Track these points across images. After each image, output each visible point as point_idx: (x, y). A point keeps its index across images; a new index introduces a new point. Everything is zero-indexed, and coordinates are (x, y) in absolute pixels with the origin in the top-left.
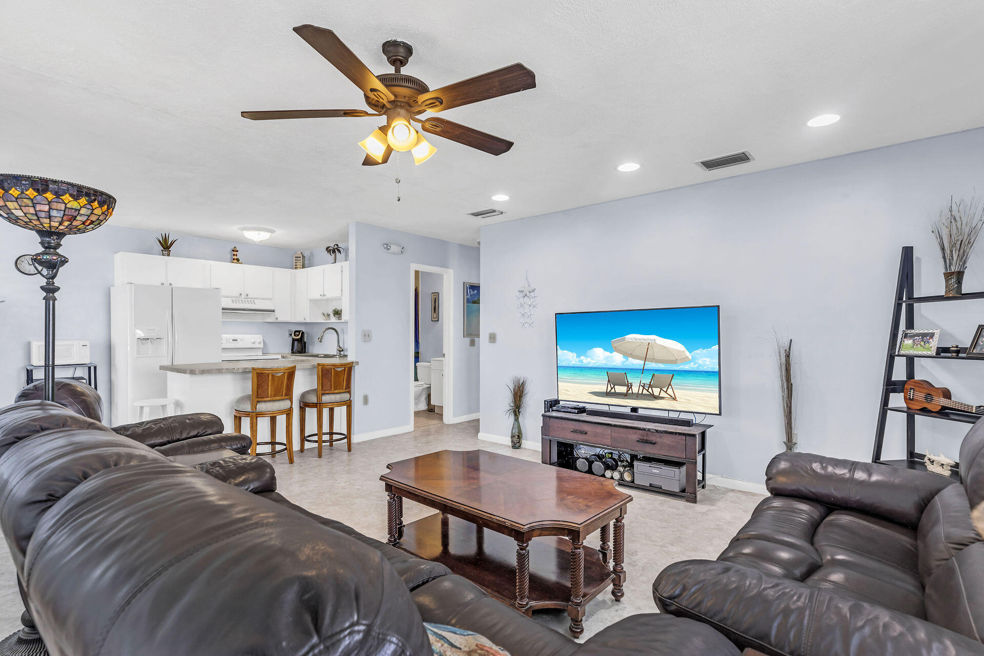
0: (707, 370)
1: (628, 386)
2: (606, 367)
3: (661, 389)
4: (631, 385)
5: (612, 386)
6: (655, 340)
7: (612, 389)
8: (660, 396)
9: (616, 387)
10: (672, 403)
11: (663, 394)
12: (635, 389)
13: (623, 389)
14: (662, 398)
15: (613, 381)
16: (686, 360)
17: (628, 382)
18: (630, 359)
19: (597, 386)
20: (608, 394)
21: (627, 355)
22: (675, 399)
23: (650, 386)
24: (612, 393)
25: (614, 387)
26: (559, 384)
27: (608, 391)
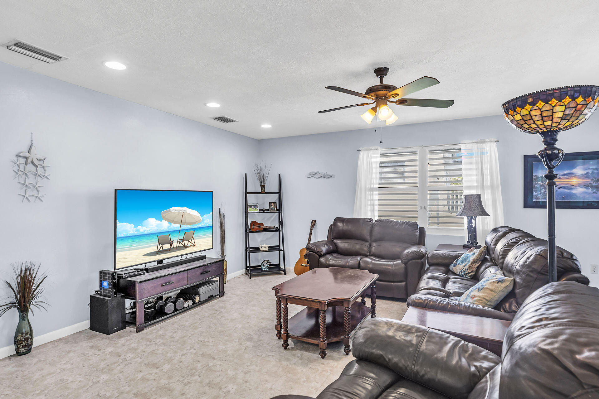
0: (208, 226)
1: (171, 243)
3: (189, 241)
4: (173, 242)
5: (161, 245)
6: (186, 210)
7: (160, 248)
9: (163, 246)
10: (194, 248)
11: (190, 244)
12: (175, 245)
13: (168, 246)
14: (189, 246)
15: (161, 242)
16: (200, 221)
17: (171, 240)
18: (172, 224)
19: (150, 249)
20: (158, 253)
21: (171, 221)
22: (195, 245)
24: (161, 251)
25: (162, 246)
26: (117, 254)
27: (158, 250)
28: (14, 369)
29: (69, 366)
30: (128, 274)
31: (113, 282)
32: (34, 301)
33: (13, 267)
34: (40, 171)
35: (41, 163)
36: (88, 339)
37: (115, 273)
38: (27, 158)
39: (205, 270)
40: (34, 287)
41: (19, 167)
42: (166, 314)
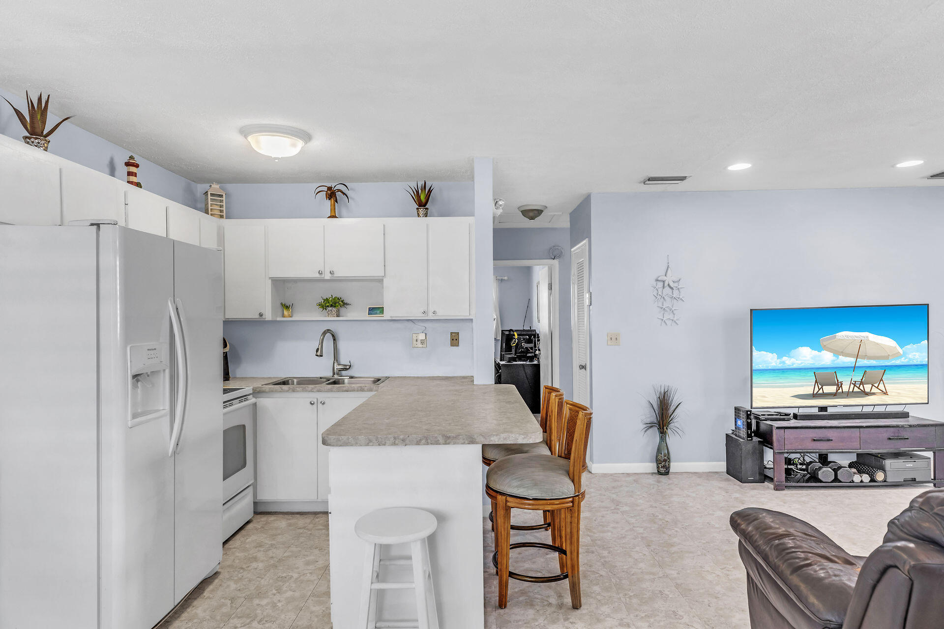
1: (838, 385)
2: (813, 366)
3: (873, 385)
4: (842, 384)
5: (820, 387)
6: (867, 337)
7: (819, 389)
8: (872, 392)
9: (824, 387)
10: (883, 398)
11: (874, 390)
12: (845, 388)
13: (832, 389)
14: (874, 394)
15: (820, 382)
16: (897, 355)
17: (838, 380)
18: (841, 357)
19: (802, 388)
20: (814, 396)
21: (837, 353)
22: (886, 393)
23: (862, 383)
24: (820, 394)
25: (822, 388)
26: (754, 389)
27: (815, 392)
28: (653, 482)
29: (694, 495)
30: (767, 417)
31: (747, 422)
32: (671, 425)
33: (654, 389)
34: (676, 292)
35: (676, 285)
36: (721, 481)
37: (750, 411)
38: (664, 282)
39: (897, 434)
40: (671, 411)
41: (658, 291)
42: (821, 481)
